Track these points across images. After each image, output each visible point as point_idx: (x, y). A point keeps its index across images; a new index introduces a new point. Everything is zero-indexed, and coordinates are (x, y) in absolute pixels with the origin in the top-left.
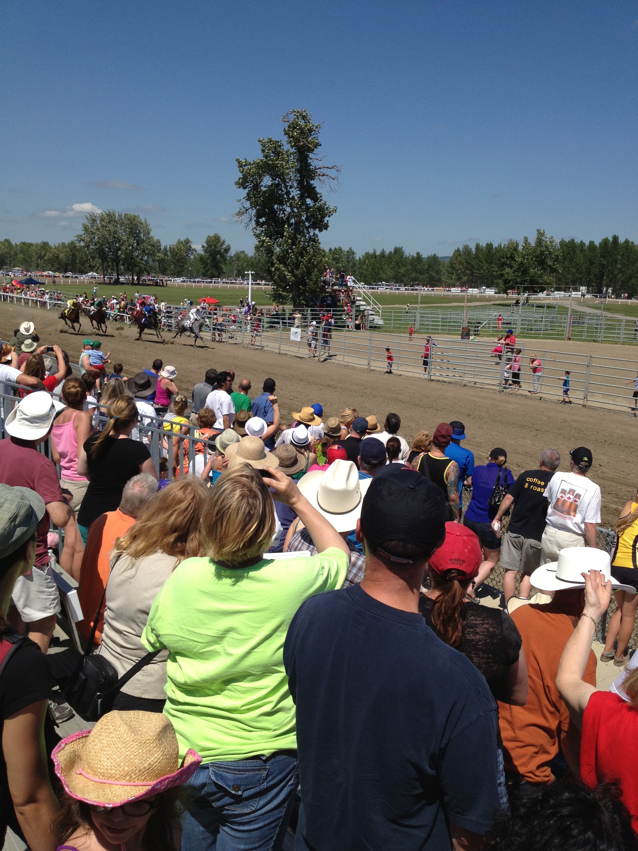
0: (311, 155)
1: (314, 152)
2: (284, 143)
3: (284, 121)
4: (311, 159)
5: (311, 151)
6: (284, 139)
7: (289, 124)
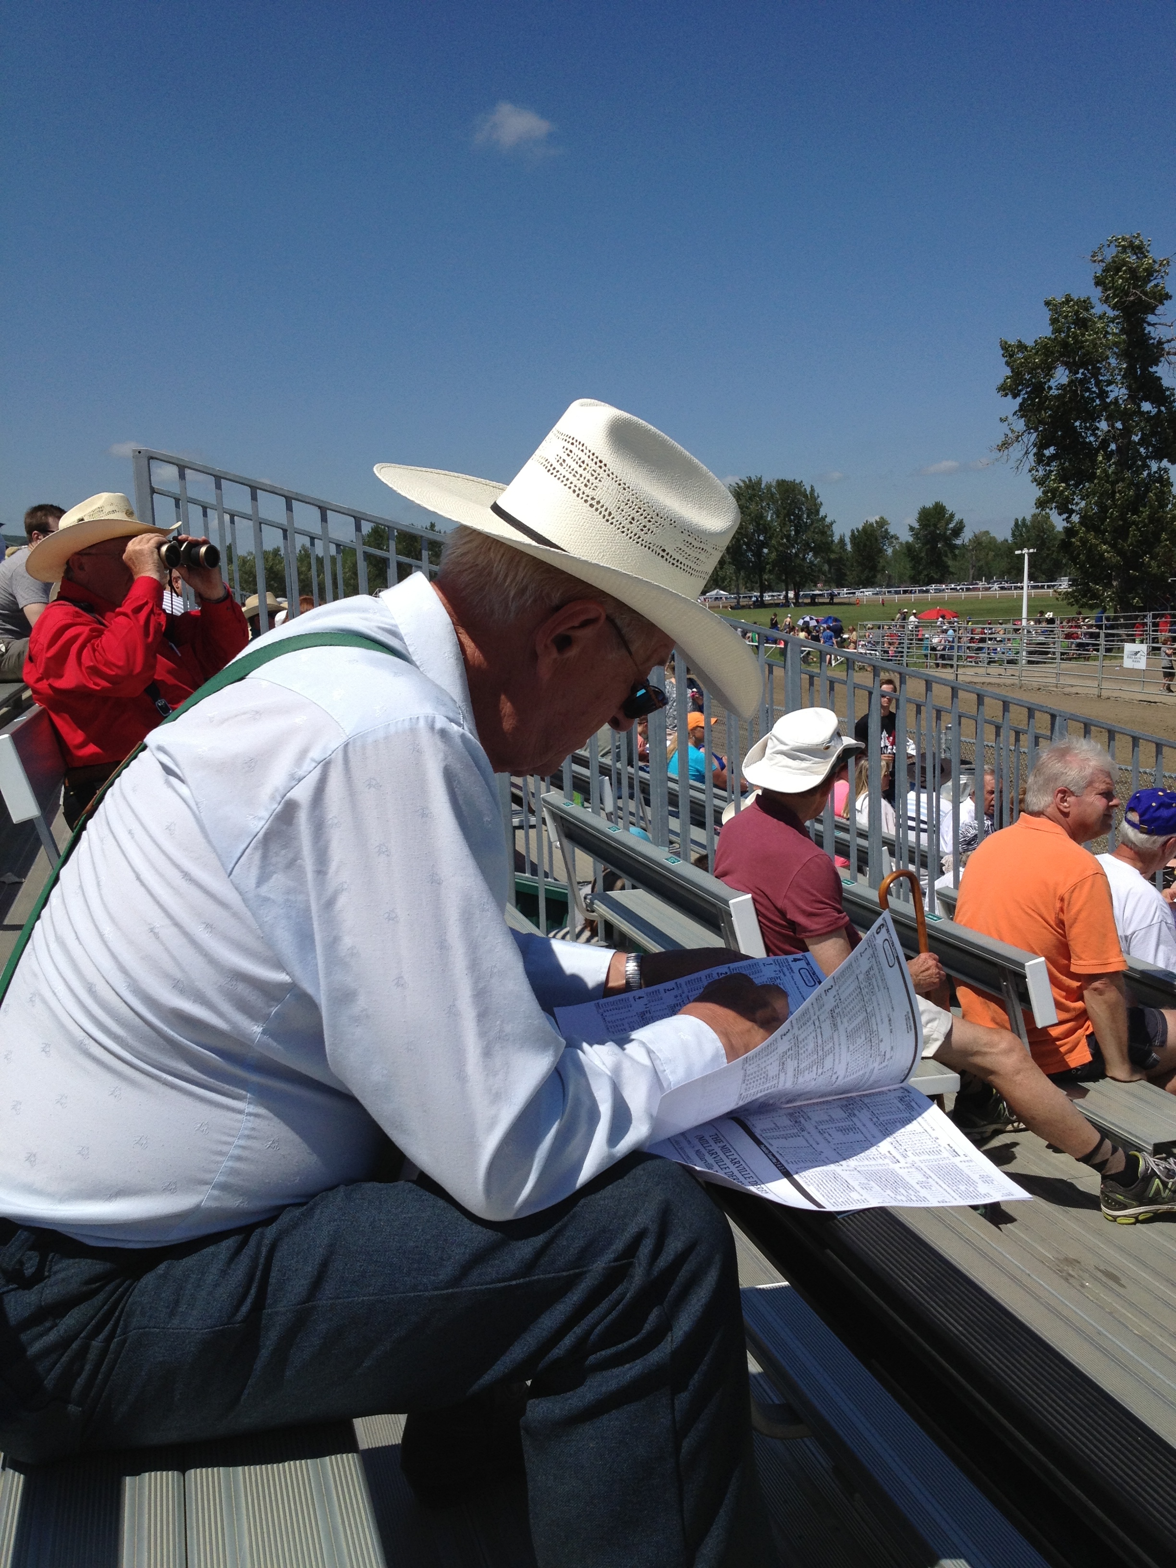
0: (1151, 318)
1: (1157, 312)
2: (1095, 301)
3: (1095, 261)
4: (1149, 324)
5: (1152, 310)
6: (1095, 294)
7: (1104, 265)
